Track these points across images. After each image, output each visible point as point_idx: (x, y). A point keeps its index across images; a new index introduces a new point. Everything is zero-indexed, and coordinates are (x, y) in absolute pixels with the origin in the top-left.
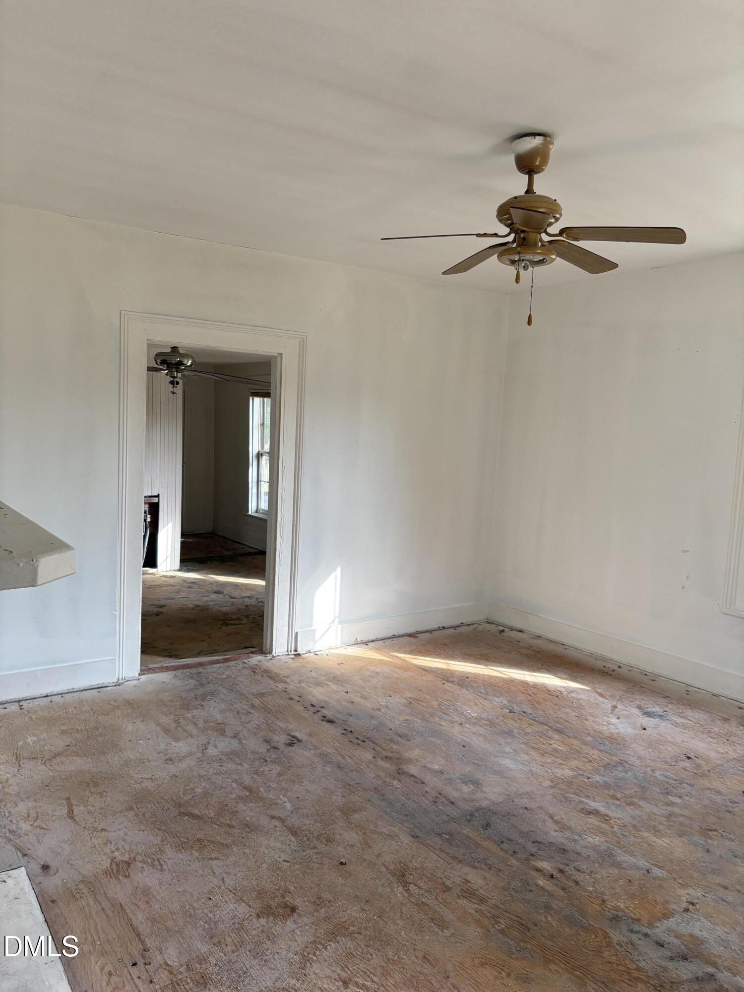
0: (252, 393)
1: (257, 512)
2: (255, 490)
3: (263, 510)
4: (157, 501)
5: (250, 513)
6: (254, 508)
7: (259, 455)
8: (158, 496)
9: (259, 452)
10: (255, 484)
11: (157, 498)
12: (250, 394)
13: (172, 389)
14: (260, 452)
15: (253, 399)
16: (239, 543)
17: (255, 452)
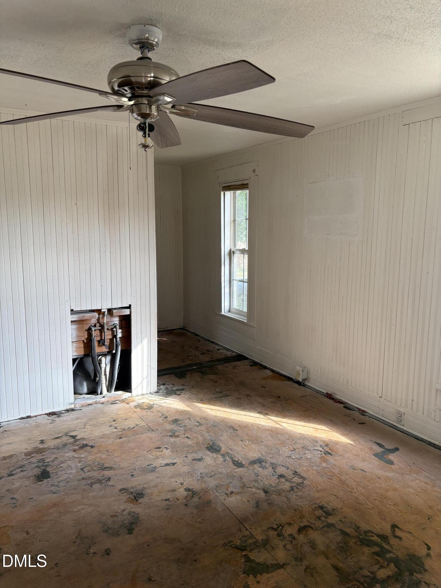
0: (223, 187)
1: (229, 311)
2: (227, 290)
3: (236, 310)
4: (128, 313)
5: (223, 313)
6: (227, 308)
7: (231, 253)
8: (129, 307)
9: (230, 250)
10: (227, 283)
11: (129, 310)
12: (221, 189)
13: (142, 140)
14: (232, 250)
15: (224, 193)
16: (213, 342)
17: (227, 251)
